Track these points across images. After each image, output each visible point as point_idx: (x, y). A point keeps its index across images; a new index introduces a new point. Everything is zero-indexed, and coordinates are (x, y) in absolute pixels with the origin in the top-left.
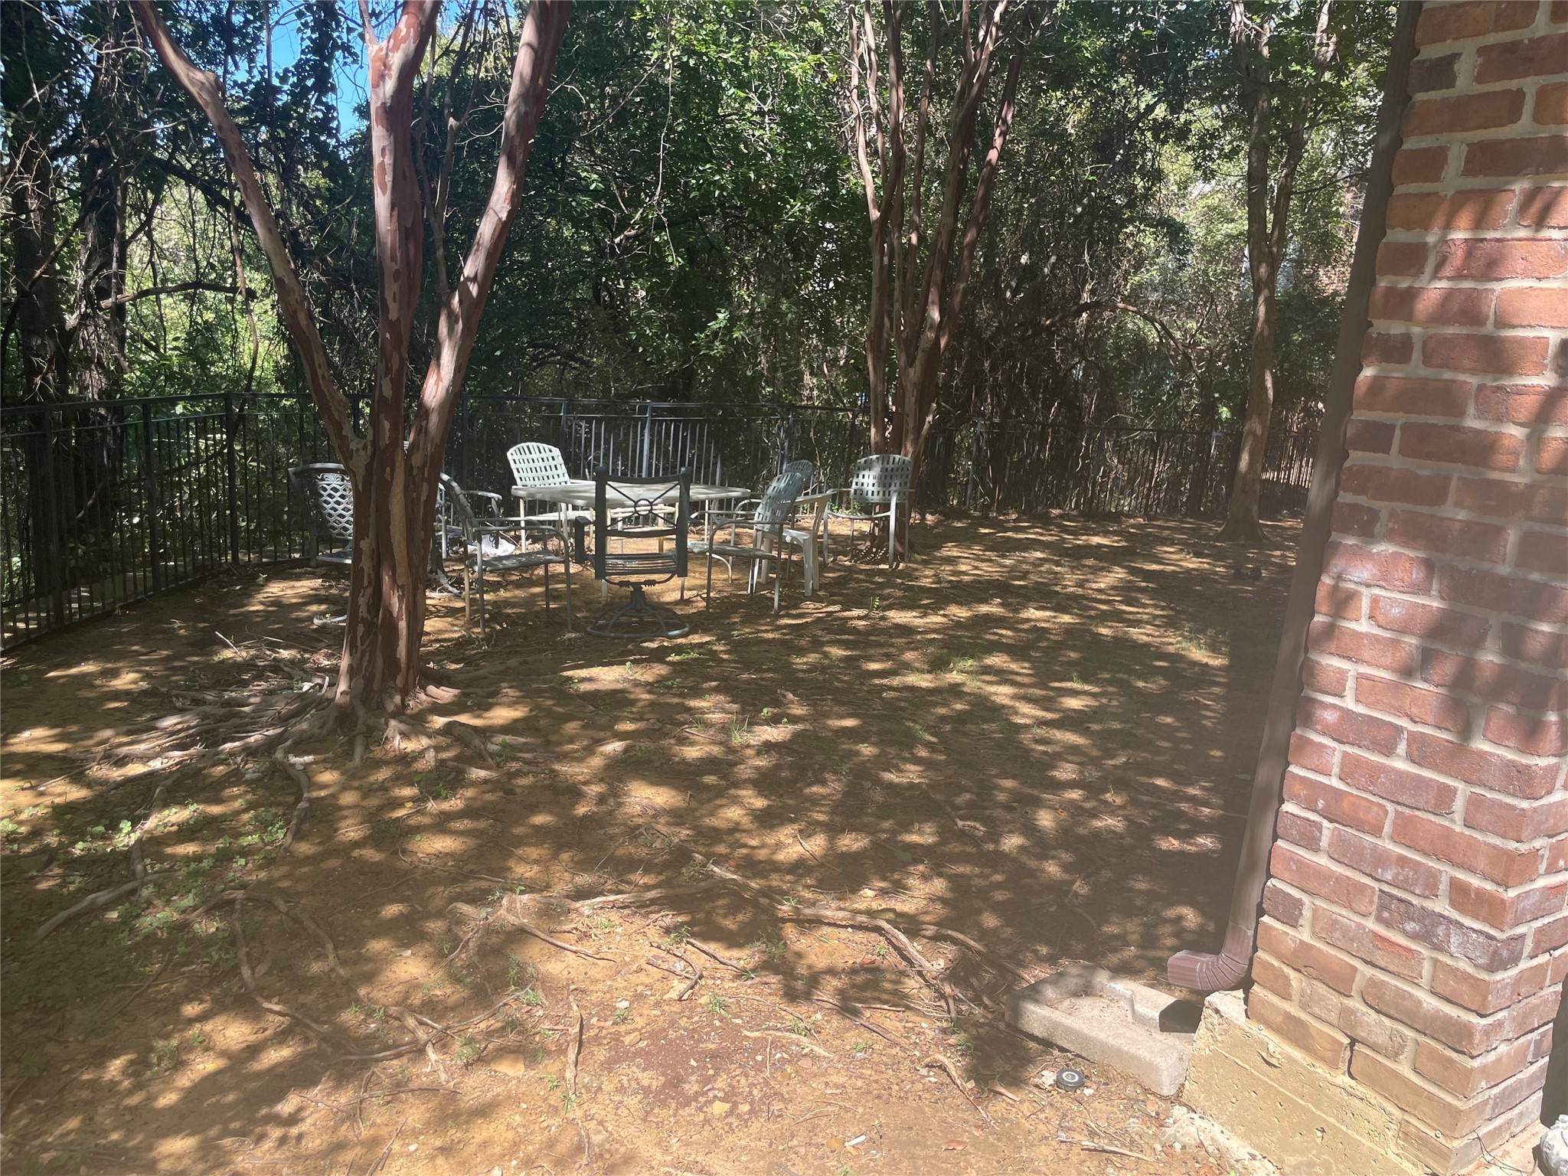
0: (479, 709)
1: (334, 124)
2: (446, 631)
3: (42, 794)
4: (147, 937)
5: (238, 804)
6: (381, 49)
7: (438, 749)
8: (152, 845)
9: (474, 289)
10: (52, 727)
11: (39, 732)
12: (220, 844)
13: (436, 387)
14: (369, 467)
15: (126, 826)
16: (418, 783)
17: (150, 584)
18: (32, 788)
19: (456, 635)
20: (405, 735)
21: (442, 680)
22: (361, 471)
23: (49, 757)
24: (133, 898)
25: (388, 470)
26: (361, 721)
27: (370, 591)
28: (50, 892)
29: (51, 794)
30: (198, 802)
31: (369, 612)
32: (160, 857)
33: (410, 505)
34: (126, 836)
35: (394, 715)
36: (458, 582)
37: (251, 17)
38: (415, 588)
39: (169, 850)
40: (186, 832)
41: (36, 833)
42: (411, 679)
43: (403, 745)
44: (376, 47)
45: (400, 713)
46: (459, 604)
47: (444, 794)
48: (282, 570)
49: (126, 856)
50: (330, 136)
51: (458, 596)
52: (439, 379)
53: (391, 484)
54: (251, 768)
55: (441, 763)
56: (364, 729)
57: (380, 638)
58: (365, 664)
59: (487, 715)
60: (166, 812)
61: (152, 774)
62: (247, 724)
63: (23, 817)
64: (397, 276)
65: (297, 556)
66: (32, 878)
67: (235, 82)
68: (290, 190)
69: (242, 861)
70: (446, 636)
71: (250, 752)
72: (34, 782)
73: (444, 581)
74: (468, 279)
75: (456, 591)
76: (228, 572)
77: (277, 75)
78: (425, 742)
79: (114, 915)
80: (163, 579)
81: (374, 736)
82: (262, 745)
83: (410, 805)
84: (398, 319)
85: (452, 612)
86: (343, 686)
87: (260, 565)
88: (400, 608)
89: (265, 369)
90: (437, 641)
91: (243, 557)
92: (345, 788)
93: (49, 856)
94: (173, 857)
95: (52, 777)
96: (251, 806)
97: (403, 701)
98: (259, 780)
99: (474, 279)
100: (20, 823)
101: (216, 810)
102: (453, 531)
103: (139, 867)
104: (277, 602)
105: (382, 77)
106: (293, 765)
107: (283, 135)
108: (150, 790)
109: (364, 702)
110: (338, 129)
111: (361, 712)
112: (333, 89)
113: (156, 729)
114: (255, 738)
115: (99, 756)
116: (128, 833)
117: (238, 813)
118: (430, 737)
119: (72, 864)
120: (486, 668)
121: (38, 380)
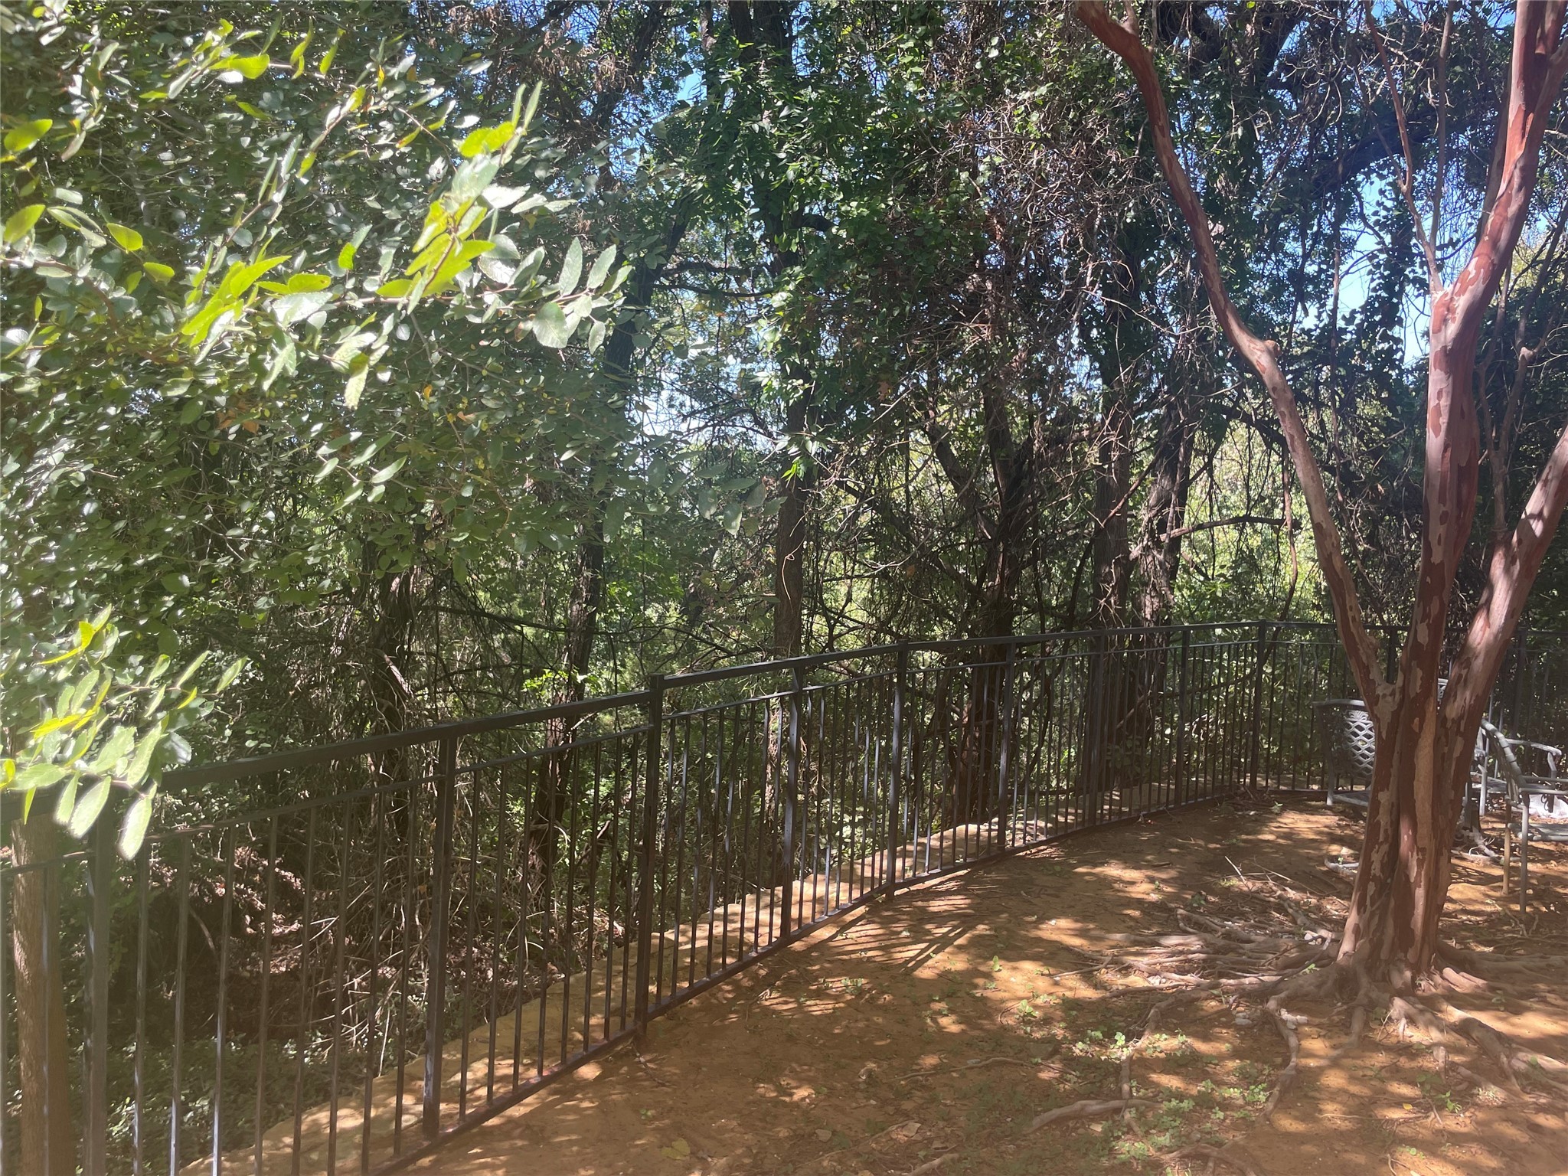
0: (1506, 1010)
1: (1398, 356)
2: (1476, 901)
3: (1056, 984)
4: (1124, 1163)
5: (1224, 1047)
6: (1446, 295)
7: (1451, 1049)
8: (1141, 1065)
9: (1538, 527)
10: (1077, 921)
11: (1064, 923)
12: (1201, 1087)
13: (1483, 632)
14: (1396, 714)
15: (1121, 1038)
16: (1422, 1084)
17: (1172, 796)
18: (1050, 975)
19: (1489, 909)
20: (1411, 1021)
21: (1464, 964)
22: (1387, 718)
23: (1068, 949)
24: (1116, 1118)
25: (1417, 720)
26: (1362, 992)
27: (1385, 847)
28: (1048, 1083)
29: (1064, 986)
30: (1188, 1035)
31: (1382, 870)
32: (1145, 1082)
33: (1440, 760)
34: (1121, 1050)
35: (1401, 994)
36: (1497, 844)
37: (1324, 267)
38: (1438, 853)
39: (1155, 1077)
40: (1173, 1063)
41: (1047, 1021)
42: (1425, 958)
43: (1408, 1032)
44: (1441, 293)
45: (1408, 992)
46: (1498, 872)
47: (1451, 1106)
48: (1299, 802)
49: (1115, 1070)
50: (1392, 368)
51: (1496, 862)
52: (1488, 623)
53: (1418, 736)
54: (1242, 1013)
55: (1452, 1067)
56: (1365, 1001)
57: (1392, 904)
58: (1373, 927)
59: (1516, 1020)
60: (1157, 1036)
61: (1151, 991)
62: (1244, 963)
63: (1039, 1001)
64: (1444, 518)
65: (1315, 787)
66: (1037, 1064)
67: (1303, 330)
68: (1346, 423)
69: (1221, 1115)
70: (1477, 907)
71: (1245, 994)
72: (1052, 971)
73: (1481, 843)
74: (1532, 516)
75: (1493, 854)
76: (1244, 795)
77: (1344, 318)
78: (1435, 1035)
79: (1098, 1128)
80: (1184, 793)
81: (1376, 1013)
82: (1255, 991)
83: (1409, 1107)
84: (1442, 563)
85: (1485, 880)
86: (1347, 946)
87: (1277, 792)
88: (1419, 874)
89: (1305, 591)
90: (1465, 912)
91: (1261, 781)
92: (1335, 1063)
93: (1054, 1048)
94: (1157, 1085)
95: (1067, 969)
96: (1235, 1054)
97: (1413, 979)
98: (1250, 1028)
99: (1539, 516)
100: (1036, 1007)
101: (1202, 1047)
102: (1496, 785)
103: (1126, 1087)
104: (1289, 835)
105: (1445, 321)
106: (1284, 1022)
107: (1343, 373)
108: (1146, 1007)
109: (1370, 970)
110: (1402, 360)
111: (1364, 981)
112: (1400, 322)
113: (1159, 945)
114: (1250, 980)
115: (1108, 959)
116: (1122, 1047)
117: (1221, 1058)
118: (1442, 1031)
119: (1071, 1062)
120: (1522, 960)
121: (1102, 602)
